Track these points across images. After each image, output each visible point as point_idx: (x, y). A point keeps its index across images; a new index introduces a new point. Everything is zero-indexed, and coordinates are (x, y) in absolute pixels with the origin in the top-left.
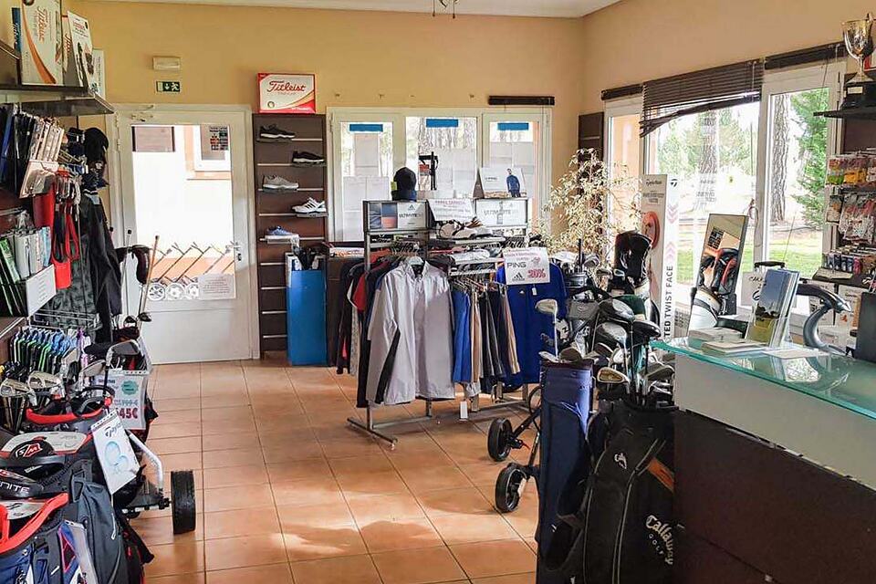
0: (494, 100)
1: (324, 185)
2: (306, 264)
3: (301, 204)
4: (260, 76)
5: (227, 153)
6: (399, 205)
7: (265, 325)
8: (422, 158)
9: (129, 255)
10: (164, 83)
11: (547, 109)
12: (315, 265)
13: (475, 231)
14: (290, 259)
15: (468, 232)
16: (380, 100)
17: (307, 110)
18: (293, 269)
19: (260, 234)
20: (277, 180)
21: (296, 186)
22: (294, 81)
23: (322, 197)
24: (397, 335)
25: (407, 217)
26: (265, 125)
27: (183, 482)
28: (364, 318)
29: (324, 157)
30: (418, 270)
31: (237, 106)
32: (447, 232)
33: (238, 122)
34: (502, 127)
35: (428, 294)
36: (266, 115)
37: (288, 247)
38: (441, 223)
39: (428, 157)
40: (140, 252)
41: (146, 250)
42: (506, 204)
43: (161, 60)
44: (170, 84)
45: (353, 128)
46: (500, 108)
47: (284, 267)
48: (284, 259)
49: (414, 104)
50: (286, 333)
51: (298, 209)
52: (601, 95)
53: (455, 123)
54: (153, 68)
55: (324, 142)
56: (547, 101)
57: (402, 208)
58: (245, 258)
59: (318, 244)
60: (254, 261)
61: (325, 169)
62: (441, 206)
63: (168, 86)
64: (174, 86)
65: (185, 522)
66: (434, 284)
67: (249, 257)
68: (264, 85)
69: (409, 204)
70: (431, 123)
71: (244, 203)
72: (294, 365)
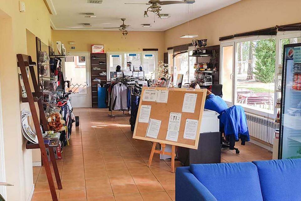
0: (144, 50)
1: (106, 69)
2: (102, 86)
3: (101, 73)
4: (92, 45)
5: (85, 62)
6: (117, 73)
7: (93, 100)
8: (128, 63)
9: (66, 82)
10: (72, 47)
11: (156, 52)
12: (104, 86)
13: (132, 77)
14: (98, 85)
15: (130, 78)
16: (118, 50)
17: (103, 52)
18: (99, 87)
19: (92, 80)
20: (96, 68)
21: (100, 69)
22: (99, 46)
23: (106, 71)
24: (116, 97)
25: (119, 75)
26: (93, 56)
27: (77, 118)
28: (110, 94)
29: (106, 63)
30: (120, 85)
31: (87, 52)
32: (126, 78)
33: (87, 55)
34: (146, 56)
35: (123, 90)
36: (93, 54)
37: (98, 82)
38: (126, 76)
39: (129, 63)
40: (68, 82)
41: (69, 81)
42: (140, 72)
43: (71, 42)
44: (73, 47)
45: (112, 56)
46: (146, 52)
47: (97, 87)
48: (97, 85)
49: (126, 51)
50: (98, 102)
51: (100, 74)
52: (167, 49)
53: (135, 55)
54: (69, 44)
55: (106, 59)
56: (157, 50)
57: (118, 73)
58: (89, 85)
59: (105, 81)
60: (91, 86)
61: (106, 65)
62: (126, 73)
63: (72, 48)
64: (74, 48)
65: (77, 125)
66: (124, 88)
67: (90, 85)
68: (93, 47)
69: (119, 72)
70: (130, 55)
71: (89, 73)
72: (99, 108)
